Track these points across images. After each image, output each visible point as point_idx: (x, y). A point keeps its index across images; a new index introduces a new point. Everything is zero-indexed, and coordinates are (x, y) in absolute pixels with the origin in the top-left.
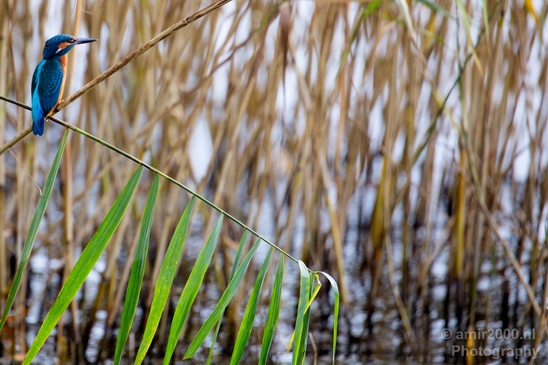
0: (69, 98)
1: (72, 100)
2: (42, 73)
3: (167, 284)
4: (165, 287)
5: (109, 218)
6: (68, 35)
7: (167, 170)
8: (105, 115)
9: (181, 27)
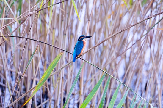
9: (119, 33)
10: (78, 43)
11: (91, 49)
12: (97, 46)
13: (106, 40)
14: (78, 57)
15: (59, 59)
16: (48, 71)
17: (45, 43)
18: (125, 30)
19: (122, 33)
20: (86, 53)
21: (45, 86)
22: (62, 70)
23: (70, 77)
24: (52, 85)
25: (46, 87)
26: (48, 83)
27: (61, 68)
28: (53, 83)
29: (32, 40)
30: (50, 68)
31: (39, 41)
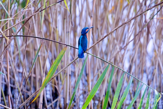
0: (89, 48)
1: (90, 48)
2: (82, 40)
3: (117, 97)
4: (116, 98)
6: (87, 27)
11: (94, 44)
12: (100, 41)
13: (109, 34)
16: (53, 67)
18: (126, 23)
25: (55, 86)
27: (68, 65)
29: (37, 38)
31: (43, 39)
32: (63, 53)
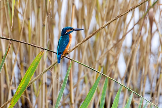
5: (89, 95)
7: (109, 75)
8: (85, 53)
9: (114, 20)
10: (62, 38)
11: (79, 44)
14: (64, 56)
15: (39, 60)
16: (26, 78)
17: (20, 41)
18: (122, 16)
19: (118, 19)
20: (73, 49)
21: (24, 96)
22: (44, 75)
23: (56, 82)
24: (33, 94)
25: (26, 97)
26: (28, 92)
27: (43, 72)
28: (34, 91)
30: (28, 74)
31: (11, 40)
32: (38, 60)
